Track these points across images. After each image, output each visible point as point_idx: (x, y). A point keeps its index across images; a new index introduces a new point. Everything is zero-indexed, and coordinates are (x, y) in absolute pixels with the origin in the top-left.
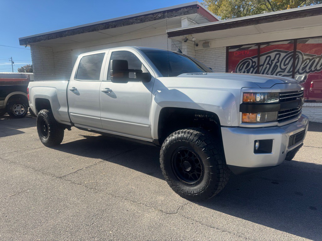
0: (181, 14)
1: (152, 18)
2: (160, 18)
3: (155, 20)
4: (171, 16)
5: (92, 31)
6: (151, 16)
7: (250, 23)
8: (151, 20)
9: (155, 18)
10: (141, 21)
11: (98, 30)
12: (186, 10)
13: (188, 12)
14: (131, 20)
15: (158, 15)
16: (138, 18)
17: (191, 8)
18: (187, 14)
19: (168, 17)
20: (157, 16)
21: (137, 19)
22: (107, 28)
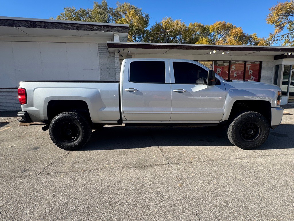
0: (116, 31)
1: (89, 28)
2: (96, 30)
3: (92, 30)
4: (107, 31)
5: (9, 26)
6: (87, 26)
7: (168, 48)
8: (88, 30)
9: (92, 29)
10: (77, 28)
11: (19, 26)
12: (119, 29)
13: (121, 30)
14: (65, 26)
15: (95, 27)
16: (74, 25)
17: (124, 29)
18: (121, 32)
19: (104, 31)
20: (93, 28)
21: (72, 26)
22: (33, 27)
